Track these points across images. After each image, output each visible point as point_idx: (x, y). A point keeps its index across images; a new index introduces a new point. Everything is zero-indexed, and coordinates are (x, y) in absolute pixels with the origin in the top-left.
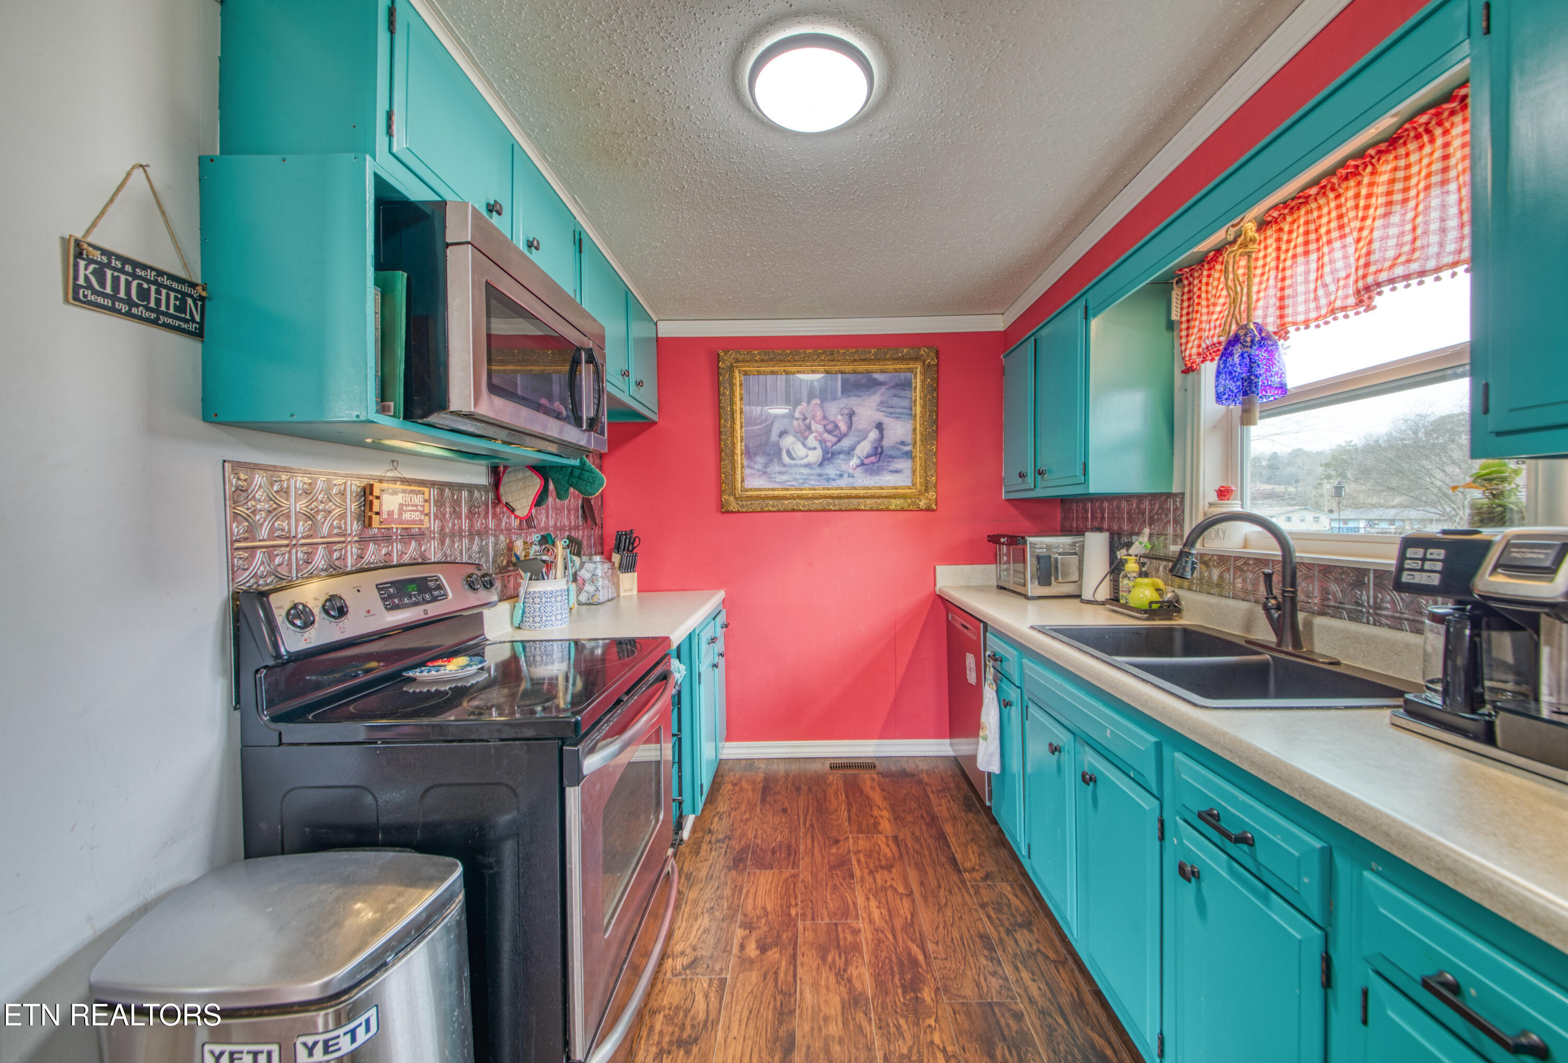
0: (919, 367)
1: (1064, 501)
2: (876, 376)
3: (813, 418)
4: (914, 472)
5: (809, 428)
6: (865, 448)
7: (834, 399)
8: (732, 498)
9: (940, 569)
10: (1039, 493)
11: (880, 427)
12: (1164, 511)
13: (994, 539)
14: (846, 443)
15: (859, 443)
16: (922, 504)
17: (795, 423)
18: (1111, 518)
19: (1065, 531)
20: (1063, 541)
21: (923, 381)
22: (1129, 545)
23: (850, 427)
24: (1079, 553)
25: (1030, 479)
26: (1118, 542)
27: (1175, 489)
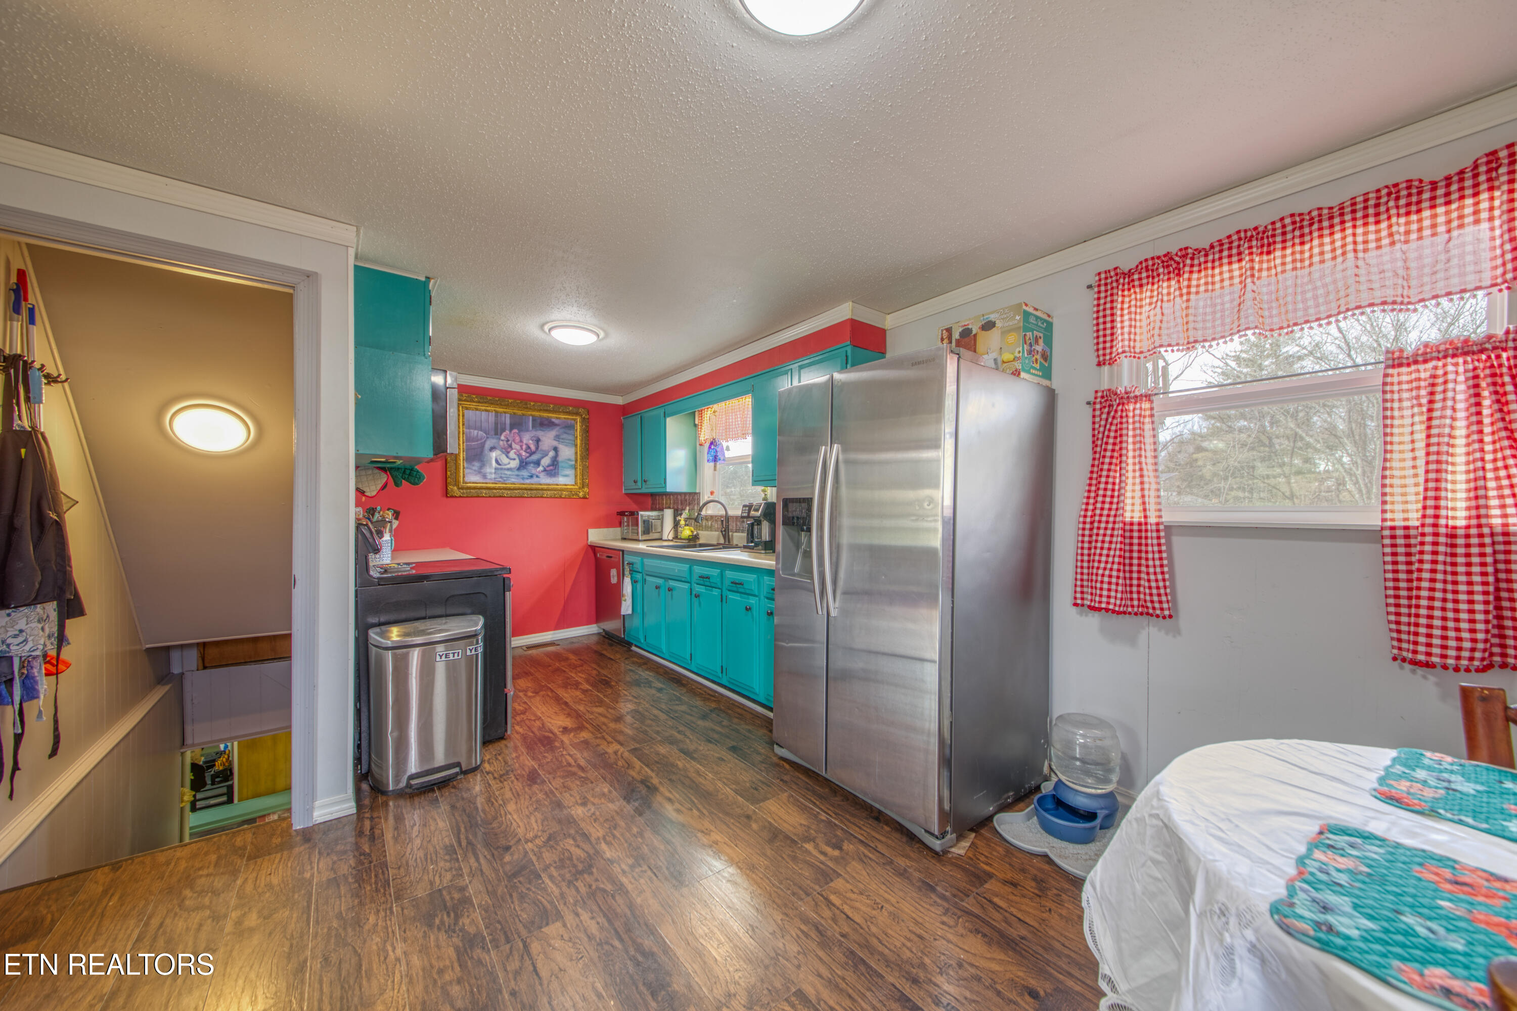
0: (579, 419)
1: (652, 495)
2: (553, 420)
3: (514, 441)
4: (576, 476)
5: (510, 446)
6: (546, 461)
7: (527, 430)
8: (455, 488)
9: (591, 531)
10: (644, 491)
11: (556, 449)
12: (694, 500)
13: (621, 514)
14: (535, 457)
15: (543, 458)
16: (581, 495)
17: (501, 443)
18: (674, 503)
19: (653, 509)
20: (653, 514)
21: (581, 426)
22: (681, 514)
23: (537, 448)
24: (661, 519)
25: (639, 483)
26: (677, 513)
27: (697, 491)
